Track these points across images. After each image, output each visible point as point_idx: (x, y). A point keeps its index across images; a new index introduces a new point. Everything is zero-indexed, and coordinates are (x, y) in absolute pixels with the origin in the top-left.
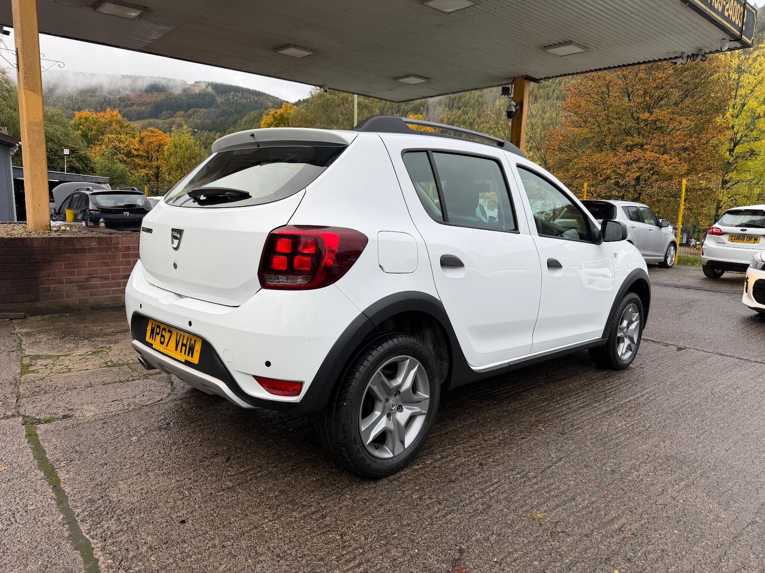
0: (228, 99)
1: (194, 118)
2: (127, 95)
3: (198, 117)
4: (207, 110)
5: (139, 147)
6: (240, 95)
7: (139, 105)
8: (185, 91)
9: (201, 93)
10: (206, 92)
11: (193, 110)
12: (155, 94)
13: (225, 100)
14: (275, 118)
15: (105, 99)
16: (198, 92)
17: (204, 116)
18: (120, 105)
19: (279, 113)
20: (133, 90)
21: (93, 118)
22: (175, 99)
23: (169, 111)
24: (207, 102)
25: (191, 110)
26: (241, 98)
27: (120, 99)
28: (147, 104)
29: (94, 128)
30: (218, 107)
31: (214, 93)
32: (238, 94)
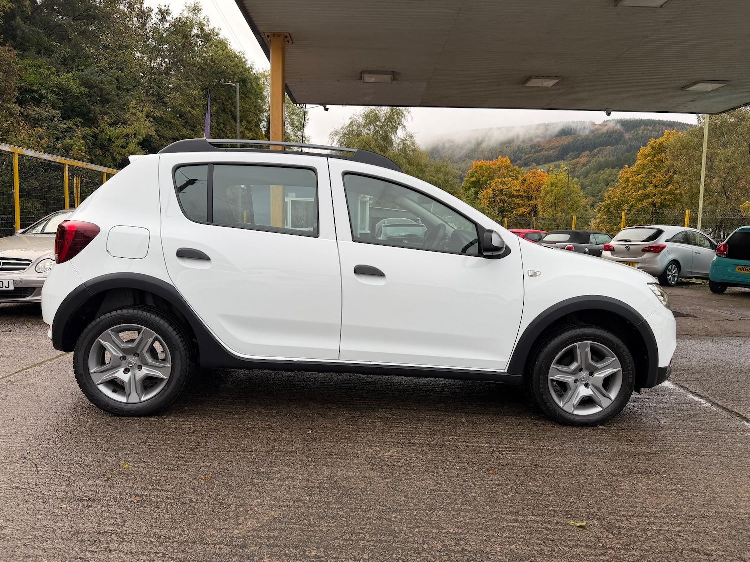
0: (638, 134)
1: (599, 157)
2: (539, 142)
3: (604, 155)
4: (613, 147)
5: (519, 188)
6: (651, 129)
7: (548, 150)
8: (592, 132)
9: (609, 131)
10: (614, 130)
11: (599, 149)
12: (564, 138)
13: (633, 136)
14: (653, 148)
15: (518, 148)
16: (606, 131)
17: (609, 153)
18: (531, 152)
19: (658, 142)
20: (545, 137)
21: (486, 166)
22: (582, 140)
23: (576, 153)
24: (614, 140)
25: (597, 149)
26: (652, 131)
27: (531, 146)
28: (555, 148)
29: (486, 174)
30: (625, 143)
31: (622, 130)
32: (649, 127)
